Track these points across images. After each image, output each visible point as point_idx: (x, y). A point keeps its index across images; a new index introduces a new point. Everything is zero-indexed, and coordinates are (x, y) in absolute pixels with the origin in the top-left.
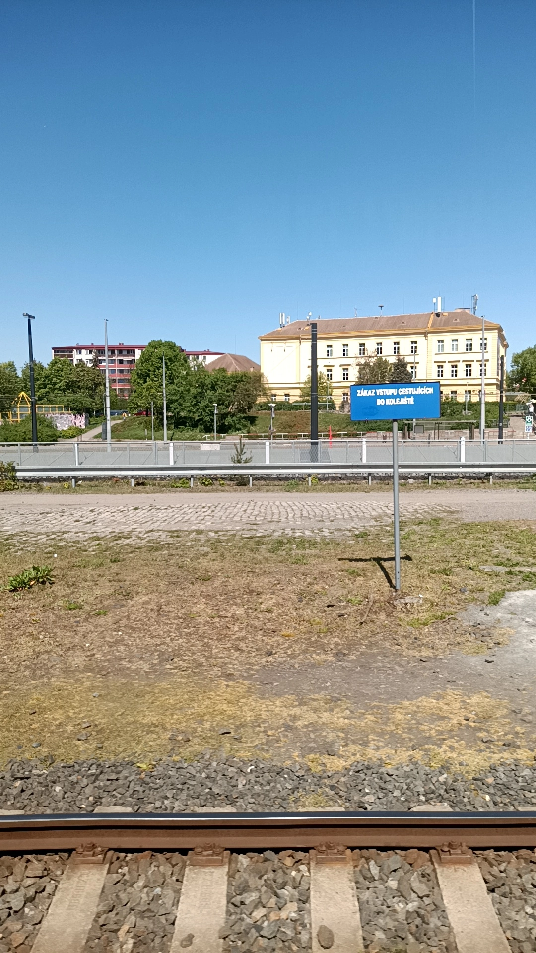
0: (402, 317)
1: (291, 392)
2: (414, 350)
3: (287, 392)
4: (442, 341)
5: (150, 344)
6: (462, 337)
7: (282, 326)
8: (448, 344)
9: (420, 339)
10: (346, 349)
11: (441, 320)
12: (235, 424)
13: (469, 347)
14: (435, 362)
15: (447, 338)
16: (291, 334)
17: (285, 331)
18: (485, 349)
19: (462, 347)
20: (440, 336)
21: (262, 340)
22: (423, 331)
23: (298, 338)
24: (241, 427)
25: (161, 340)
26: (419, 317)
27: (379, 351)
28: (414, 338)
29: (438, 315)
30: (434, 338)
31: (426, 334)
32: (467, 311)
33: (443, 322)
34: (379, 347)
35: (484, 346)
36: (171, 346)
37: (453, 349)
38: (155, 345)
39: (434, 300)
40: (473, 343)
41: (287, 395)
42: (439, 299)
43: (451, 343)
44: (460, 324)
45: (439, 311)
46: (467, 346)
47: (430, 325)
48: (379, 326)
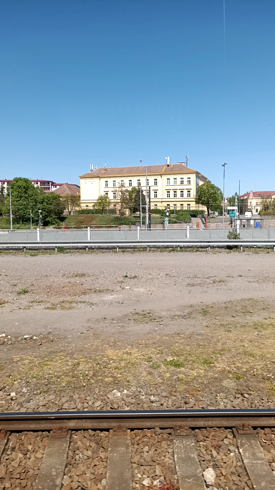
0: (151, 166)
1: (89, 205)
2: (156, 183)
3: (87, 204)
4: (169, 179)
5: (14, 179)
6: (179, 177)
7: (92, 171)
8: (172, 181)
9: (158, 178)
10: (122, 182)
11: (169, 169)
12: (52, 221)
13: (182, 182)
14: (166, 190)
15: (172, 177)
16: (95, 175)
17: (93, 173)
18: (190, 183)
19: (179, 183)
20: (168, 177)
21: (81, 178)
22: (160, 174)
23: (98, 177)
24: (55, 223)
25: (21, 177)
26: (159, 166)
27: (139, 184)
28: (155, 177)
29: (168, 166)
30: (165, 177)
31: (161, 175)
32: (183, 164)
33: (170, 169)
34: (139, 182)
35: (189, 182)
36: (26, 181)
37: (174, 183)
38: (17, 180)
39: (166, 158)
40: (184, 180)
41: (87, 206)
42: (169, 157)
43: (173, 180)
44: (178, 170)
45: (168, 163)
46: (181, 181)
47: (163, 171)
48: (139, 171)
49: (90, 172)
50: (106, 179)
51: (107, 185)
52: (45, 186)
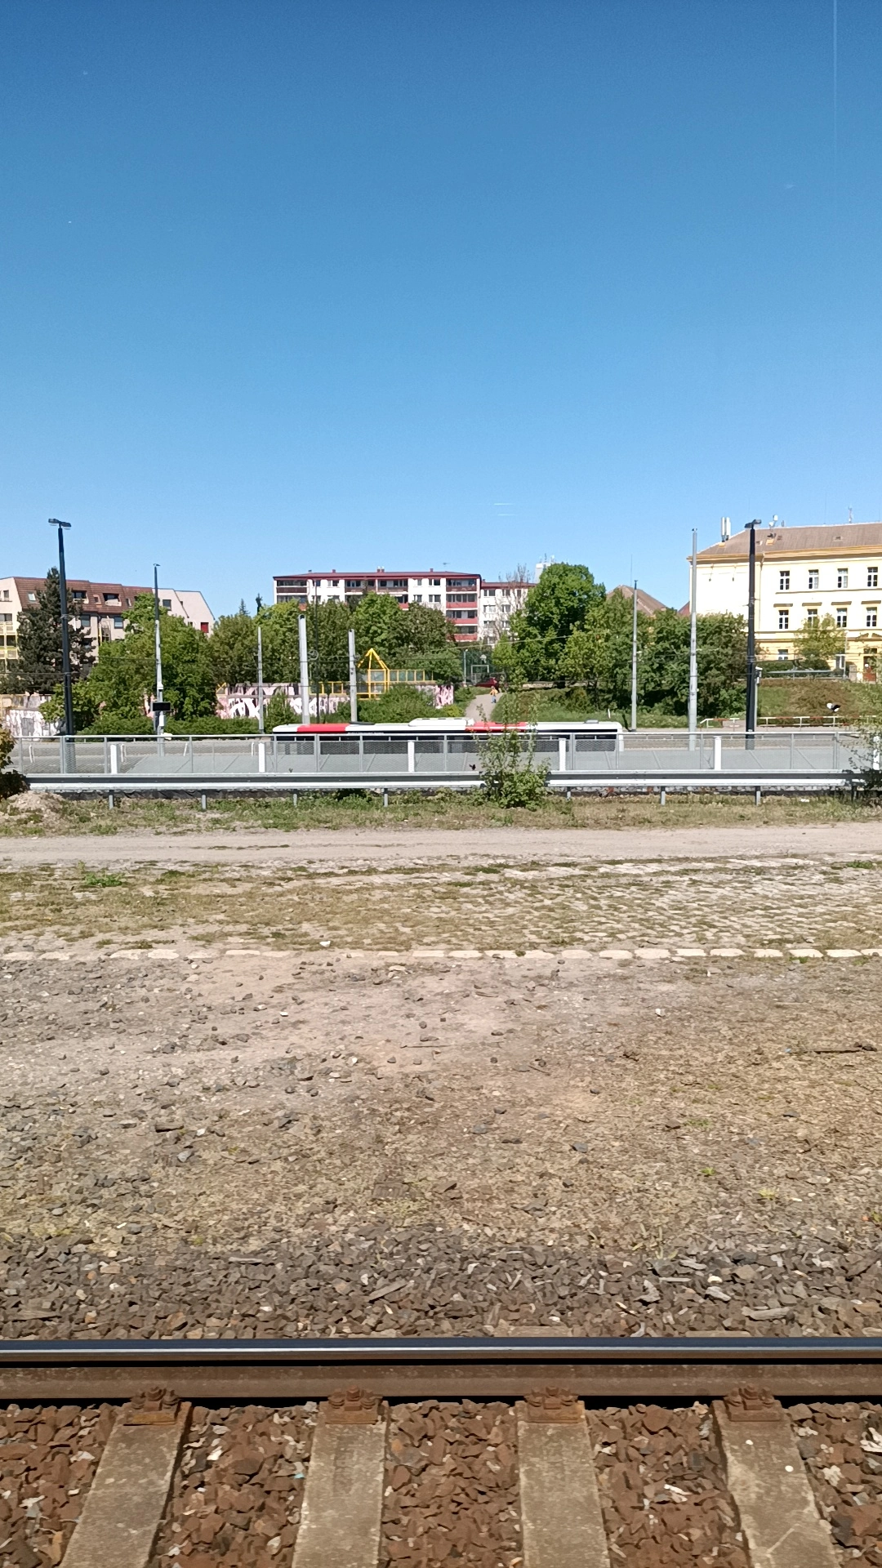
7: (725, 539)
10: (842, 575)
16: (743, 552)
17: (732, 547)
49: (721, 544)
50: (785, 566)
51: (785, 584)
52: (459, 590)
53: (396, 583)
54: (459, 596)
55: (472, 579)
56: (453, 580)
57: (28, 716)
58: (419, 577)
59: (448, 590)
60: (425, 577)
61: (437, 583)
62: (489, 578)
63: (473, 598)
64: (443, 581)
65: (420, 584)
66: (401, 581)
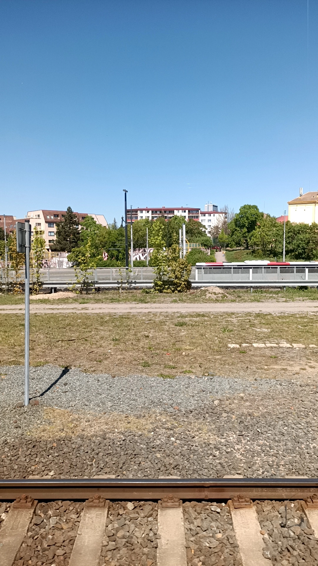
7: (301, 195)
16: (309, 200)
21: (289, 204)
23: (314, 203)
52: (193, 214)
53: (170, 212)
54: (192, 216)
55: (197, 210)
56: (190, 211)
57: (61, 260)
58: (178, 209)
59: (189, 214)
60: (180, 209)
61: (185, 212)
62: (203, 210)
63: (197, 217)
64: (187, 211)
65: (178, 212)
66: (171, 211)
